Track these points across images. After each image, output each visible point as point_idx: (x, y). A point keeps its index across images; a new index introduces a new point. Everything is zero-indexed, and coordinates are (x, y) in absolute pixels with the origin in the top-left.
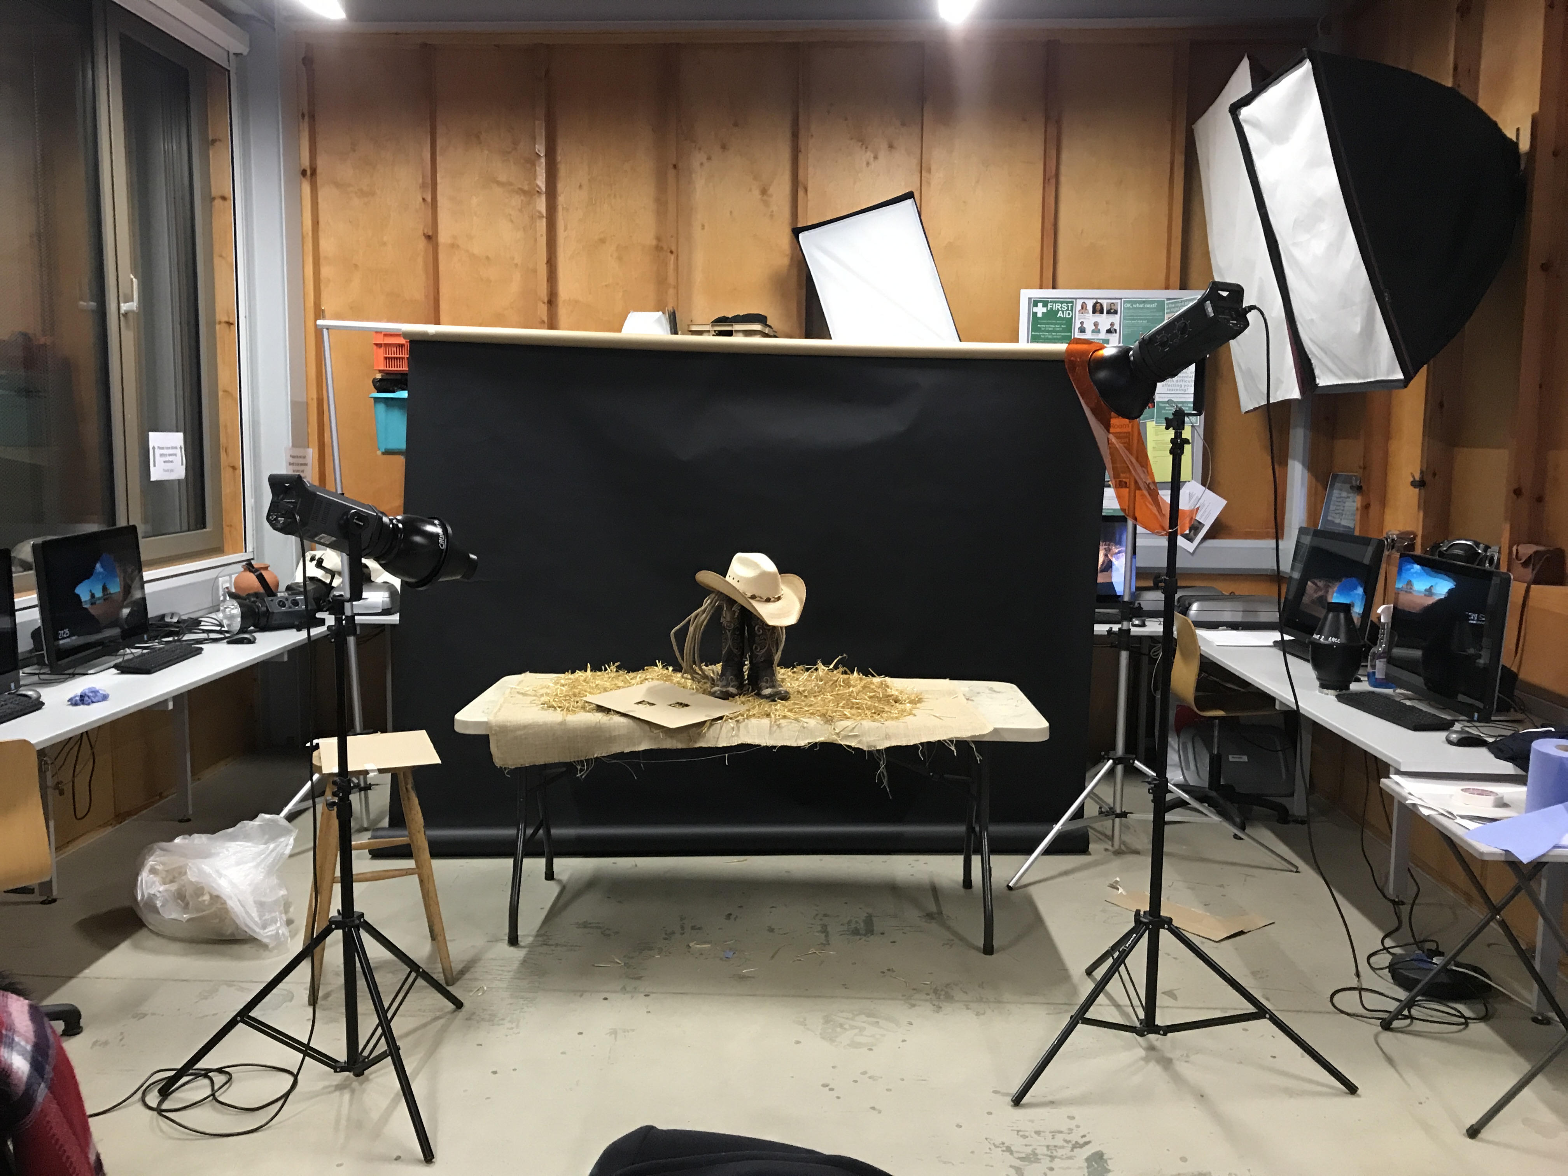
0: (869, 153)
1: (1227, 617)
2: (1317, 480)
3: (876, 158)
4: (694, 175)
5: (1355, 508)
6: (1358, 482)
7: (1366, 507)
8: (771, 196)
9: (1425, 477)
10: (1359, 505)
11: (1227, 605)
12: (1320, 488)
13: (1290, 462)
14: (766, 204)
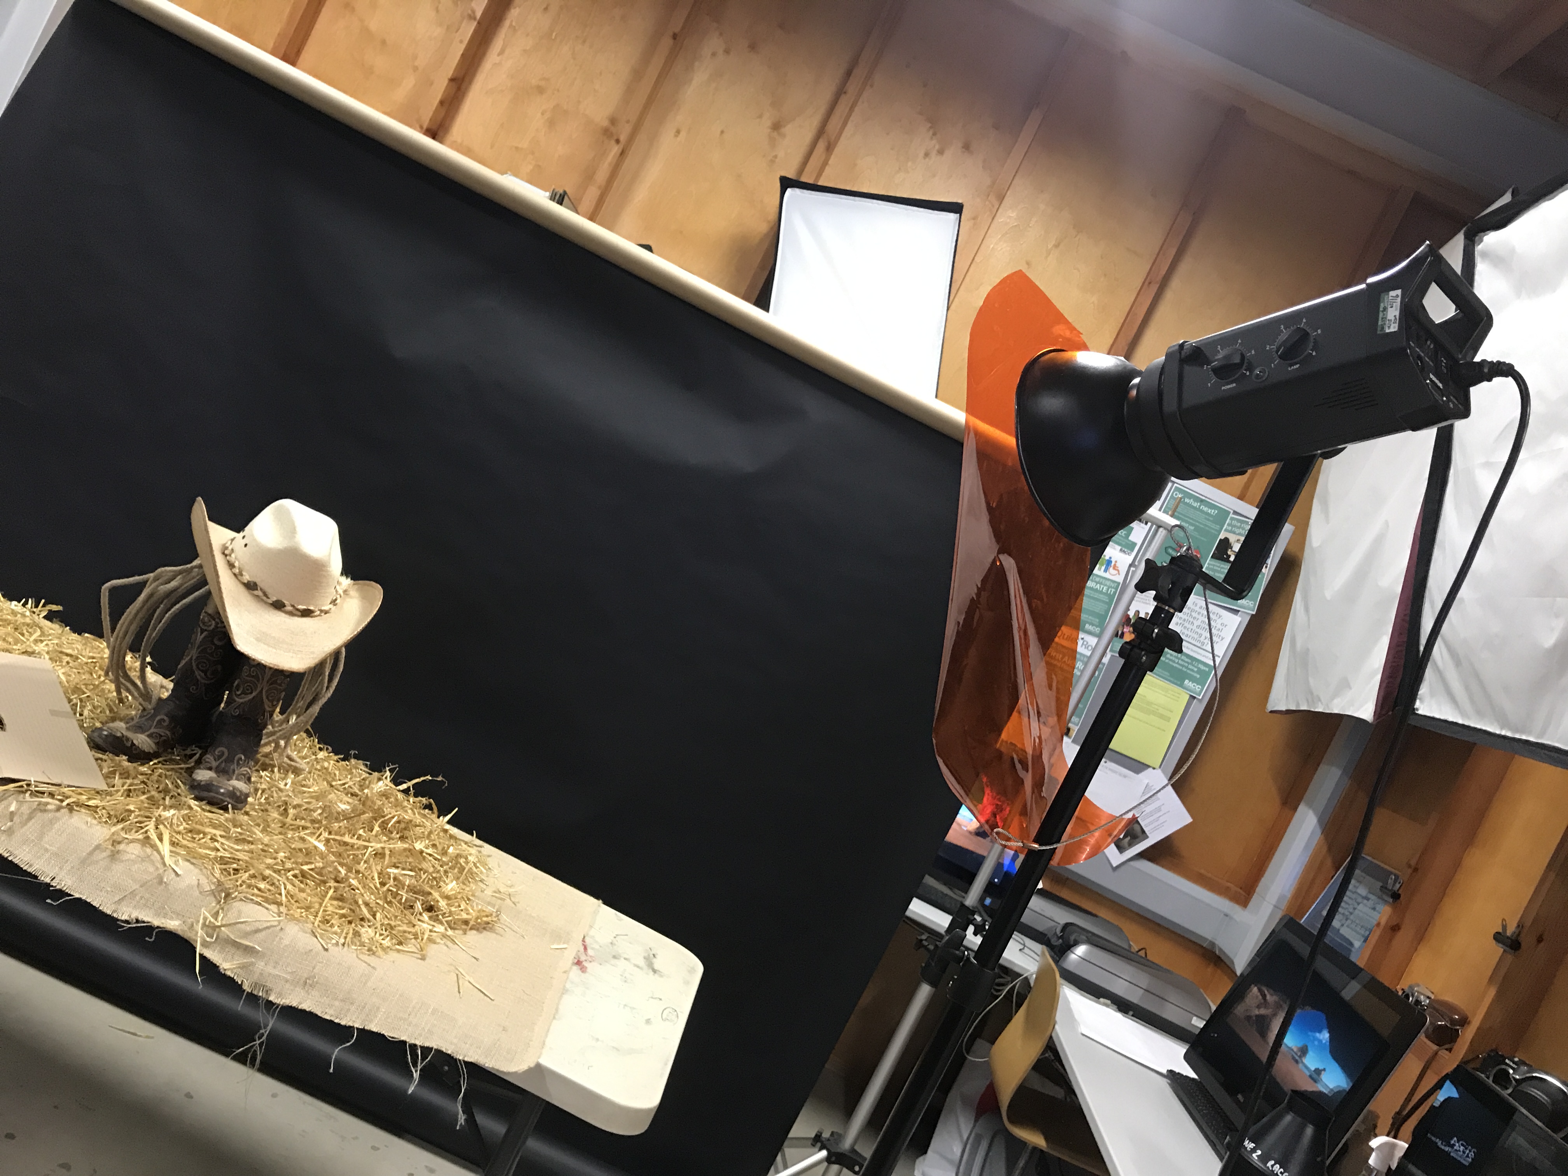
0: (934, 142)
1: (1119, 988)
2: (1330, 849)
3: (941, 152)
4: (697, 64)
5: (1375, 922)
6: (1398, 886)
7: (1395, 928)
8: (783, 136)
9: (1522, 935)
10: (1383, 922)
11: (1127, 970)
12: (1329, 862)
13: (1302, 808)
14: (772, 143)
